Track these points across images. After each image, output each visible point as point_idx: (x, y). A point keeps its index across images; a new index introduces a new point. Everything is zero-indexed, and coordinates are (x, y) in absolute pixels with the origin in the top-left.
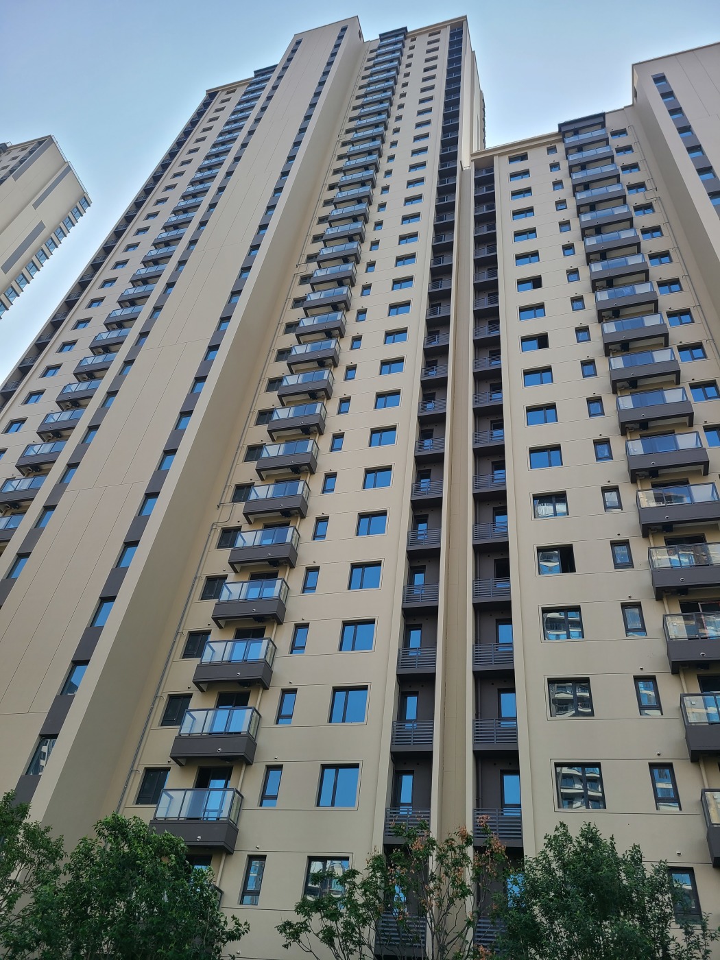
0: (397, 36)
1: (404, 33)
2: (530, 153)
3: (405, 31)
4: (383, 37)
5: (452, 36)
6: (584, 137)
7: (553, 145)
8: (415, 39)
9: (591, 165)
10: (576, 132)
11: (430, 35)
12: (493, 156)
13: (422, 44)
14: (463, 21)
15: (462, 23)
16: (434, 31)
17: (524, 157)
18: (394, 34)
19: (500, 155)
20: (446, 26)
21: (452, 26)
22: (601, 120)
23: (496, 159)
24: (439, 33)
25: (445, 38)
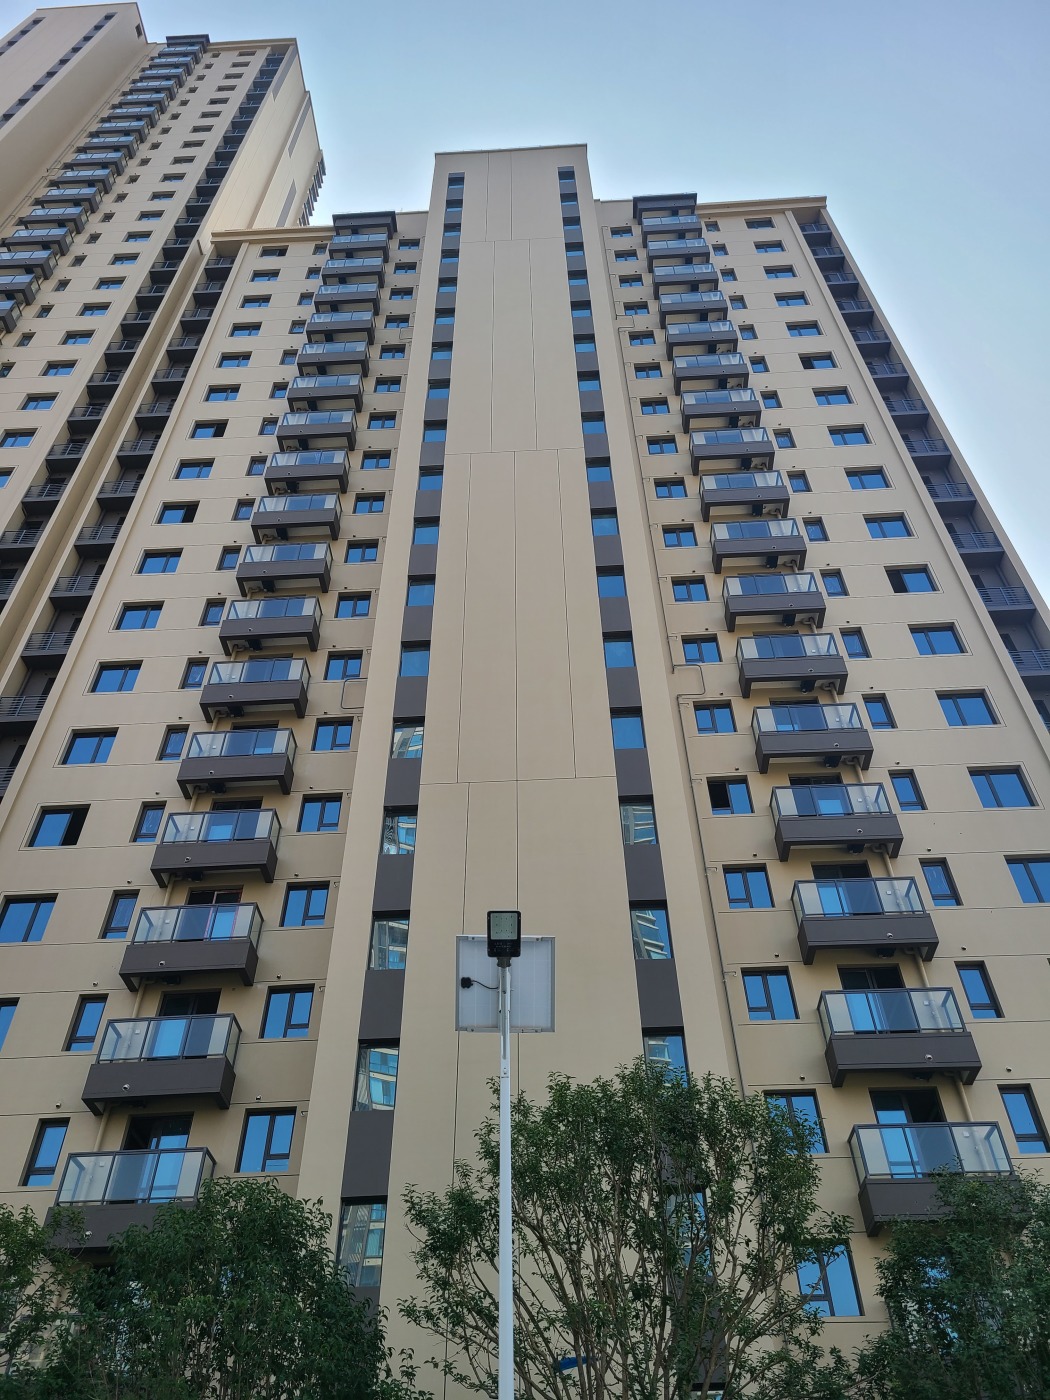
0: (192, 44)
1: (202, 43)
2: (292, 248)
3: (203, 40)
4: (173, 41)
5: (268, 61)
6: (363, 239)
7: (325, 242)
8: (216, 56)
9: (354, 279)
10: (355, 231)
11: (241, 55)
12: (240, 243)
13: (223, 64)
14: (288, 46)
15: (287, 47)
16: (246, 49)
17: (282, 252)
18: (188, 40)
19: (251, 242)
20: (265, 47)
21: (274, 48)
22: (388, 220)
23: (244, 247)
24: (253, 54)
25: (258, 62)
